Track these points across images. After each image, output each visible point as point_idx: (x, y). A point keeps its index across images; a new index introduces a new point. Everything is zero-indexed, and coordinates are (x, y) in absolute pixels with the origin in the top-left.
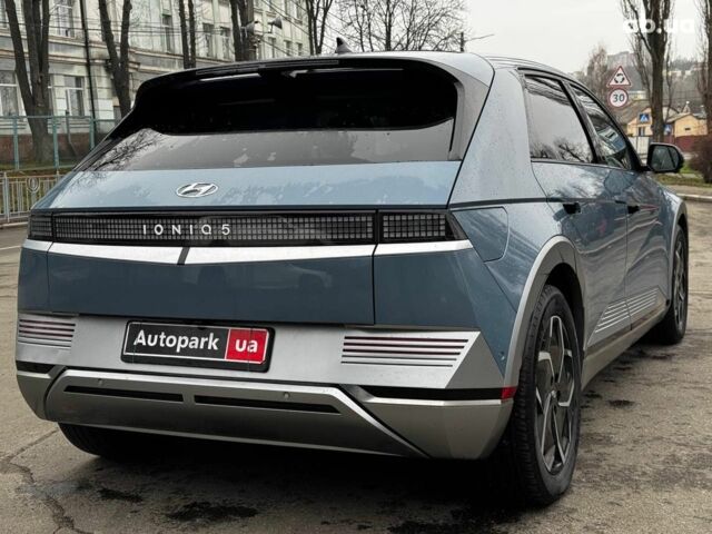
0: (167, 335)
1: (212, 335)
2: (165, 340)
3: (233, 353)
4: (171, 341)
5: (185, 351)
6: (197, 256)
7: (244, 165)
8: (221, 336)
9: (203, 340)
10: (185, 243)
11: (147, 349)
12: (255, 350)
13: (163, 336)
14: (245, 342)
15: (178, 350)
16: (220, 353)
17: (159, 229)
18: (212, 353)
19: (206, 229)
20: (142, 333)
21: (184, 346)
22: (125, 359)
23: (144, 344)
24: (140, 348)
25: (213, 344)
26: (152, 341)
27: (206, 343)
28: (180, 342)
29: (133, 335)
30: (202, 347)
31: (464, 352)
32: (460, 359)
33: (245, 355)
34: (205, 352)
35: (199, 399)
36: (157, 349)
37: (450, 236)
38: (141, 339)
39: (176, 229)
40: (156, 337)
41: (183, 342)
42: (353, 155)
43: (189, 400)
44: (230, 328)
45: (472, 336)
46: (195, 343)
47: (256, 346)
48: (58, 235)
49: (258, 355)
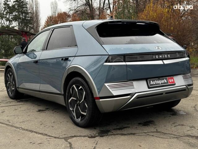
0: (157, 81)
1: (165, 79)
3: (170, 82)
4: (158, 82)
5: (161, 84)
9: (164, 81)
11: (154, 85)
13: (156, 81)
16: (167, 83)
17: (157, 57)
18: (166, 83)
19: (166, 56)
20: (151, 81)
22: (150, 88)
24: (152, 85)
25: (166, 81)
26: (154, 83)
28: (160, 82)
34: (165, 83)
35: (166, 93)
36: (156, 84)
39: (161, 56)
43: (164, 94)
46: (163, 81)
47: (172, 80)
48: (126, 60)
49: (174, 82)
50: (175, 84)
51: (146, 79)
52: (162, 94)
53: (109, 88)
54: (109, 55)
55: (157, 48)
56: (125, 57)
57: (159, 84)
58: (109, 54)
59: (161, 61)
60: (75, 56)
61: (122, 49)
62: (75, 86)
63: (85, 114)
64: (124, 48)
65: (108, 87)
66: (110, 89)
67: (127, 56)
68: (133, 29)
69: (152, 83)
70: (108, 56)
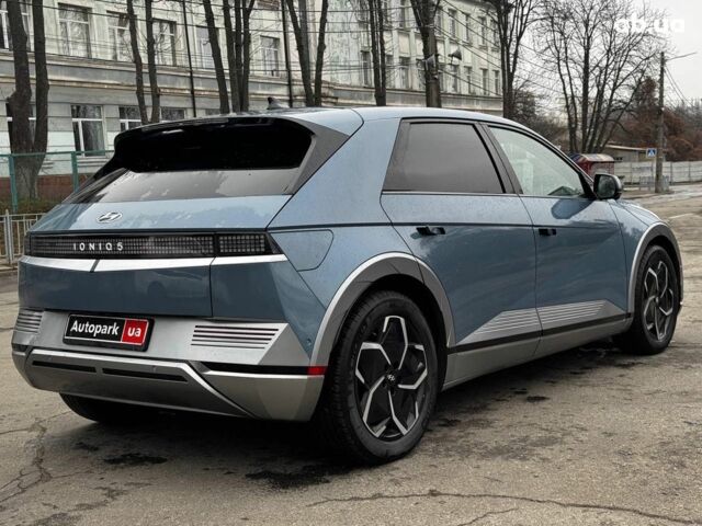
0: (90, 324)
1: (115, 324)
2: (88, 328)
3: (127, 338)
4: (92, 328)
5: (99, 336)
6: (106, 265)
7: (145, 200)
8: (120, 324)
9: (110, 328)
10: (98, 256)
11: (78, 334)
12: (139, 335)
14: (134, 329)
15: (95, 335)
17: (82, 247)
18: (115, 337)
19: (109, 246)
20: (76, 323)
21: (99, 332)
22: (65, 341)
25: (115, 331)
26: (81, 329)
27: (112, 330)
28: (96, 329)
29: (71, 325)
30: (109, 333)
31: (274, 338)
32: (271, 343)
33: (134, 339)
34: (110, 336)
37: (268, 252)
38: (75, 328)
39: (92, 246)
40: (83, 325)
41: (98, 329)
42: (217, 191)
43: (99, 370)
44: (126, 319)
45: (282, 327)
46: (105, 330)
47: (139, 332)
50: (145, 349)
51: (69, 314)
52: (92, 369)
69: (76, 329)
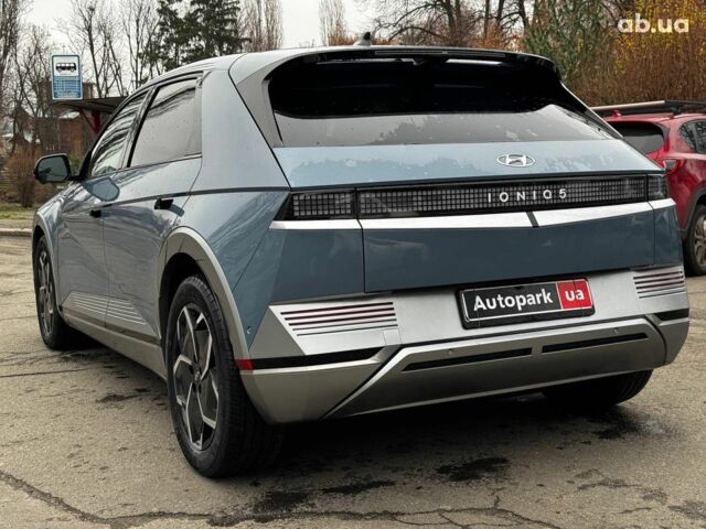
1: (543, 290)
2: (503, 302)
3: (567, 303)
4: (510, 302)
5: (526, 308)
9: (538, 296)
11: (489, 312)
12: (582, 298)
13: (500, 299)
14: (572, 293)
15: (520, 308)
16: (555, 305)
17: (504, 197)
18: (549, 306)
19: (547, 194)
20: (478, 299)
21: (524, 304)
22: (466, 326)
23: (485, 308)
24: (481, 312)
25: (547, 298)
26: (492, 304)
27: (542, 298)
29: (471, 304)
30: (539, 302)
33: (576, 303)
34: (543, 306)
35: (546, 349)
36: (498, 311)
38: (479, 304)
39: (521, 196)
40: (494, 300)
41: (521, 300)
43: (537, 351)
46: (532, 300)
47: (581, 293)
48: (363, 212)
49: (587, 301)
50: (591, 312)
51: (455, 289)
52: (528, 351)
53: (286, 324)
54: (292, 189)
55: (509, 160)
56: (359, 198)
57: (514, 309)
58: (293, 186)
59: (524, 214)
60: (190, 194)
61: (349, 164)
62: (189, 310)
63: (212, 424)
64: (358, 162)
65: (281, 318)
66: (290, 329)
67: (365, 192)
68: (437, 85)
69: (483, 306)
70: (287, 193)
